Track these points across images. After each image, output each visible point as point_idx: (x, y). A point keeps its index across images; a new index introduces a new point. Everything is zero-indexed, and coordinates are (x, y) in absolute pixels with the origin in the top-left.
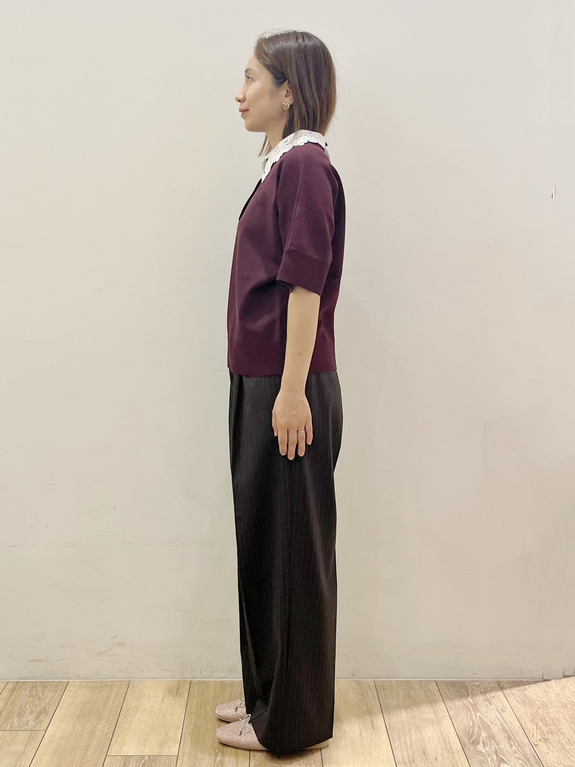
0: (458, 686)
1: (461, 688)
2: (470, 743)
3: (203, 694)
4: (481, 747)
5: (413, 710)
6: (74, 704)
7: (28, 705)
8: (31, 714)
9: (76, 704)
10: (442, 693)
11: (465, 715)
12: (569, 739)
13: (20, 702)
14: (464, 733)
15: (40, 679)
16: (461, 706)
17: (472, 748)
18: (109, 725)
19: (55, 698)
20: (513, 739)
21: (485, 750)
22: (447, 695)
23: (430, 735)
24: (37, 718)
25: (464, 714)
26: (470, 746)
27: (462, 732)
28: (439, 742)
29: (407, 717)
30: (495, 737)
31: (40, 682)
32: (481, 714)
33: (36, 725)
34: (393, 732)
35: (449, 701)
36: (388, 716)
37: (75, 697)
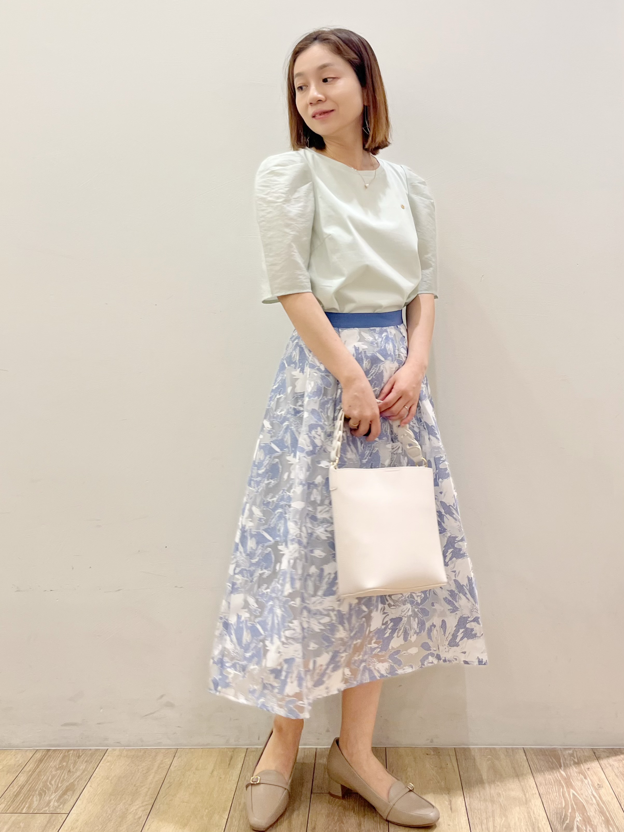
0: (548, 755)
1: (552, 758)
2: (562, 829)
5: (498, 785)
6: (108, 779)
7: (54, 780)
8: (55, 792)
9: (110, 779)
10: (531, 763)
11: (556, 792)
13: (45, 778)
14: (556, 816)
15: (76, 747)
16: (552, 781)
18: (144, 805)
19: (88, 770)
20: (612, 822)
22: (536, 767)
23: (517, 819)
24: (60, 797)
25: (556, 790)
27: (553, 814)
28: (526, 827)
29: (490, 795)
30: (591, 821)
31: (74, 750)
32: (575, 790)
33: (59, 806)
34: (474, 815)
35: (538, 774)
36: (469, 793)
37: (111, 769)
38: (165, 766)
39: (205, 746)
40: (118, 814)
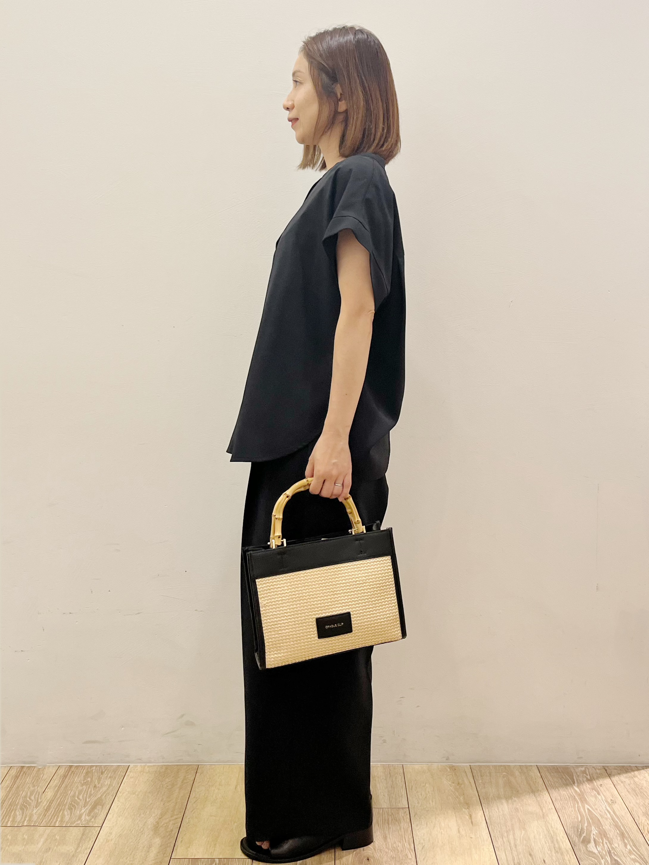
0: (562, 772)
1: (565, 774)
2: (580, 841)
4: (593, 847)
5: (515, 801)
6: (134, 793)
7: (82, 795)
8: (85, 807)
9: (137, 794)
10: (545, 780)
11: (572, 807)
13: (72, 792)
14: (573, 830)
15: (98, 763)
16: (567, 797)
17: (582, 847)
18: (174, 819)
19: (114, 785)
20: (626, 834)
21: (598, 850)
22: (551, 784)
23: (536, 833)
24: (91, 811)
25: (571, 806)
26: (581, 845)
27: (570, 827)
28: (545, 840)
29: (509, 810)
30: (607, 834)
31: (96, 766)
32: (589, 806)
33: (90, 820)
34: (494, 828)
35: (553, 790)
36: (488, 808)
37: (136, 785)
38: (188, 782)
39: (225, 763)
40: (149, 827)
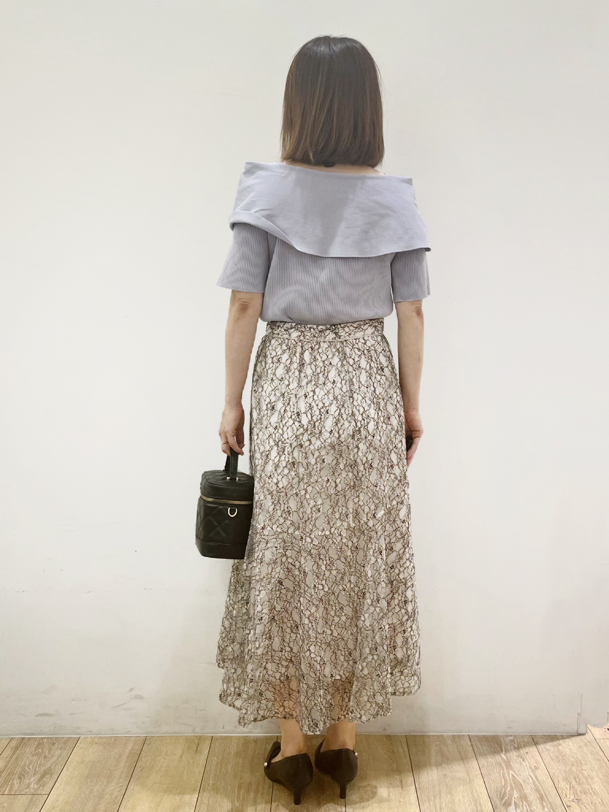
0: (490, 740)
1: (493, 743)
2: (501, 805)
3: (224, 751)
4: (513, 809)
5: (445, 768)
6: (83, 763)
7: (32, 765)
8: (34, 776)
9: (85, 763)
10: (475, 748)
11: (497, 773)
12: (602, 799)
13: (23, 762)
14: (497, 794)
15: (49, 735)
16: (494, 763)
18: (119, 787)
19: (63, 756)
20: (545, 798)
22: (479, 751)
23: (461, 796)
24: (40, 780)
25: (497, 771)
26: (502, 808)
27: (493, 792)
28: (469, 803)
29: (438, 776)
30: (527, 798)
31: (48, 738)
32: (514, 772)
33: (39, 787)
34: (422, 793)
35: (481, 757)
36: (418, 774)
37: (85, 755)
38: (136, 752)
39: (172, 734)
40: (95, 794)
